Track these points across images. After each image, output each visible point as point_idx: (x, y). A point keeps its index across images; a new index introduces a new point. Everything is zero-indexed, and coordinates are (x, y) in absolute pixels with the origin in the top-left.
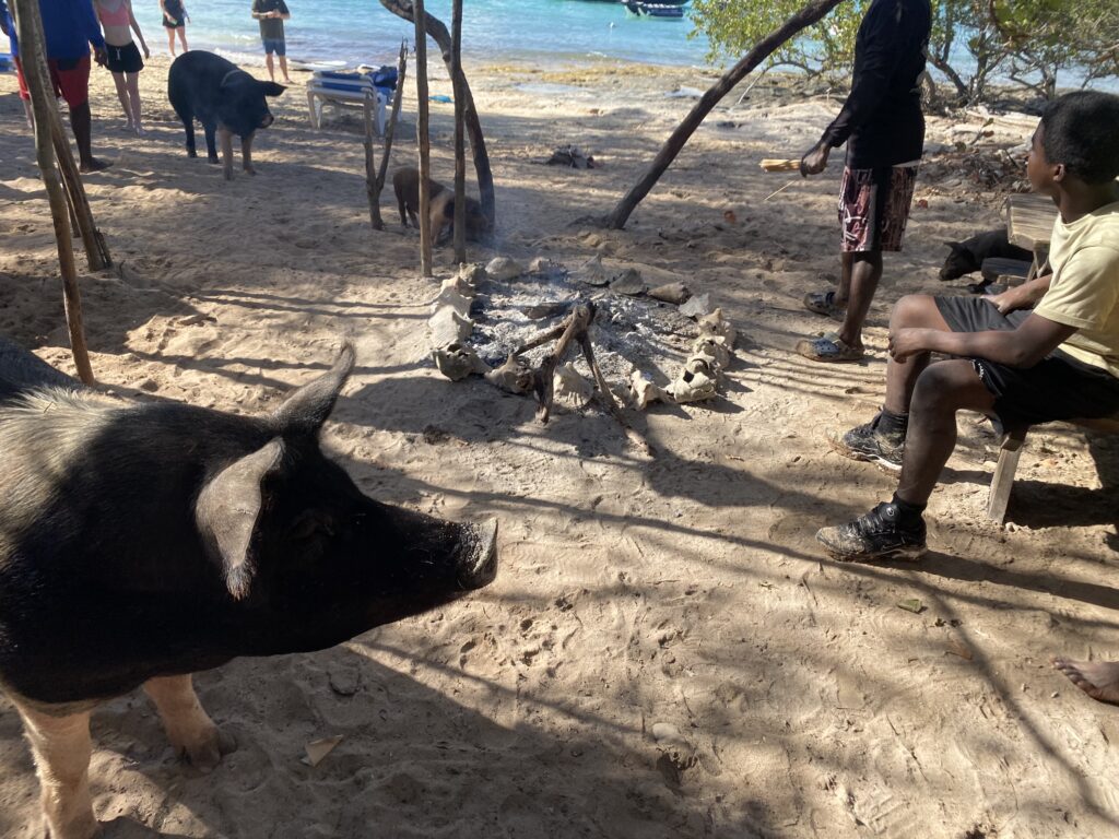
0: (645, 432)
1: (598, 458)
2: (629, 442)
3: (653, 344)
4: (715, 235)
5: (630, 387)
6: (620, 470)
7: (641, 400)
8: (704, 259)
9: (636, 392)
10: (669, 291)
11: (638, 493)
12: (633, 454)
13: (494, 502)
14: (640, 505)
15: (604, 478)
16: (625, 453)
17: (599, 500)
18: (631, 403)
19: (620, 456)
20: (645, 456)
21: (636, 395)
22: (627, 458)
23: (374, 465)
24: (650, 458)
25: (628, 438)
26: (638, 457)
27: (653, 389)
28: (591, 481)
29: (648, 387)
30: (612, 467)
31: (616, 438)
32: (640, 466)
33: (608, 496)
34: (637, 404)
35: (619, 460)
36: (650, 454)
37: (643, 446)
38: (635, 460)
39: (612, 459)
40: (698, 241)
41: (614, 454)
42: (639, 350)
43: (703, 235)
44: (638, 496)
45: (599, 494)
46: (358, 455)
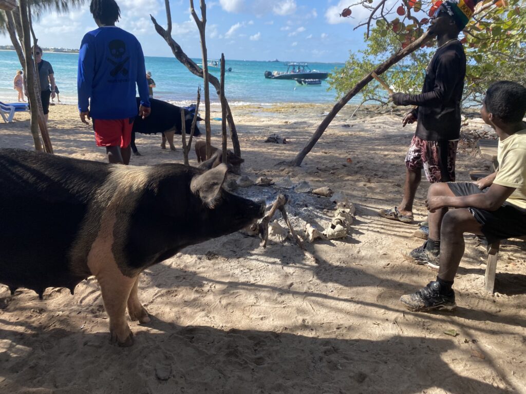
0: (314, 252)
1: (291, 265)
2: (305, 257)
3: (316, 213)
4: (343, 168)
5: (305, 231)
6: (302, 270)
7: (311, 237)
8: (338, 178)
9: (308, 233)
10: (323, 191)
11: (311, 281)
12: (308, 263)
13: (240, 286)
14: (312, 287)
15: (294, 274)
16: (304, 262)
17: (292, 284)
18: (306, 239)
19: (302, 264)
20: (314, 264)
21: (308, 235)
22: (305, 265)
23: (181, 270)
24: (316, 265)
25: (305, 255)
26: (310, 264)
27: (316, 232)
28: (288, 276)
29: (314, 231)
30: (297, 269)
31: (299, 255)
32: (311, 268)
33: (296, 283)
34: (309, 239)
35: (301, 266)
36: (316, 263)
37: (312, 259)
38: (309, 265)
39: (298, 265)
40: (335, 171)
41: (299, 263)
42: (309, 216)
43: (337, 169)
44: (311, 282)
45: (291, 282)
46: (174, 266)
